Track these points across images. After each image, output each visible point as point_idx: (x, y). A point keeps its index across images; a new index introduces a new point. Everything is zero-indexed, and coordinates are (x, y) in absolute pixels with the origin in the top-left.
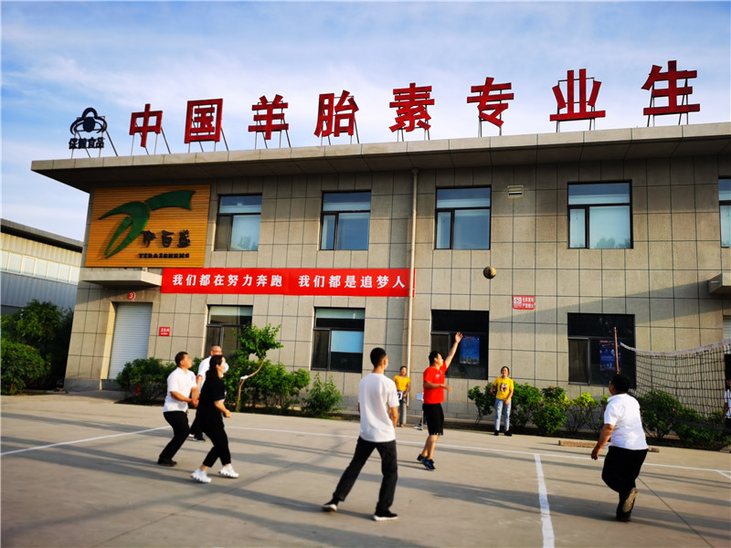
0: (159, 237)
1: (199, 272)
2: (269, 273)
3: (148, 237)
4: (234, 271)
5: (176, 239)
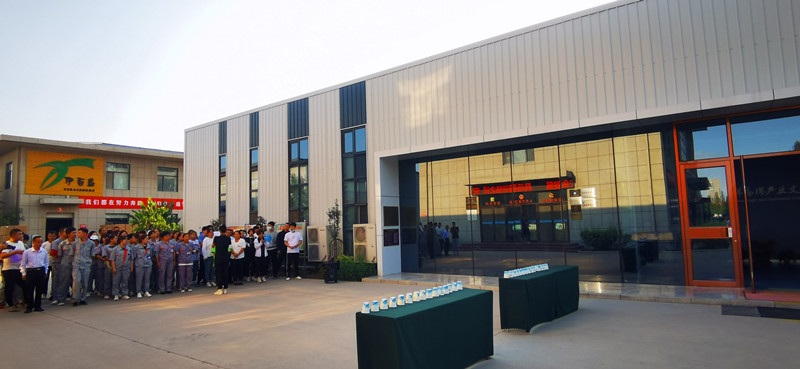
0: (76, 180)
1: (100, 199)
2: (137, 200)
3: (69, 180)
4: (119, 199)
5: (86, 182)
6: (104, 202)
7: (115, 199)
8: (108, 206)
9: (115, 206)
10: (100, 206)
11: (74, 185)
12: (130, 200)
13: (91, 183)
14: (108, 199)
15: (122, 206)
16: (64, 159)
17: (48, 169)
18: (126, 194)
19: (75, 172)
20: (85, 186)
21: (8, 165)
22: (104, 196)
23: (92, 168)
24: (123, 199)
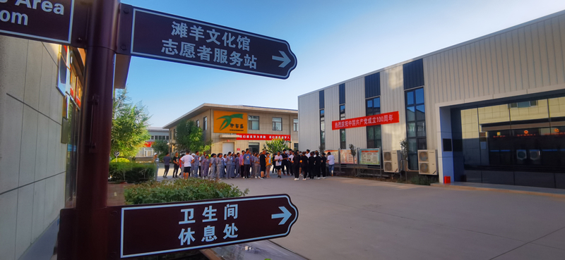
0: (235, 125)
1: (246, 135)
2: (263, 135)
3: (232, 125)
5: (239, 126)
6: (248, 137)
7: (253, 135)
8: (250, 139)
9: (253, 139)
10: (246, 139)
11: (234, 128)
12: (259, 135)
13: (242, 127)
14: (250, 135)
15: (256, 139)
16: (229, 114)
17: (223, 120)
18: (258, 132)
19: (235, 121)
20: (239, 129)
21: (204, 118)
22: (248, 133)
23: (242, 118)
24: (256, 135)
